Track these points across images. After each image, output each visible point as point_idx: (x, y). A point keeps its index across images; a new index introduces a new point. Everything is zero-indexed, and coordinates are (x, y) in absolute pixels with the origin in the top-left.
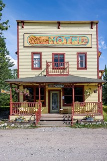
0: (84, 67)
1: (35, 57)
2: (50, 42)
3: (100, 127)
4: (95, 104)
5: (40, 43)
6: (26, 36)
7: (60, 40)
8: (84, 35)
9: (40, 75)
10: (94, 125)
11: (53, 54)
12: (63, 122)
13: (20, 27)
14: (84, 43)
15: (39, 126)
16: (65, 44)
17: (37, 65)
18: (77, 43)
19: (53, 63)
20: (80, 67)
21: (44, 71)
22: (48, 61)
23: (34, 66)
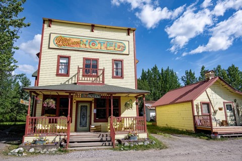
0: (119, 75)
1: (61, 61)
2: (81, 45)
3: (149, 147)
4: (132, 119)
5: (69, 45)
6: (53, 36)
7: (94, 44)
8: (121, 41)
9: (67, 83)
10: (141, 146)
11: (84, 58)
12: (102, 143)
13: (46, 26)
14: (120, 49)
15: (71, 150)
16: (99, 49)
17: (63, 70)
18: (112, 48)
19: (83, 69)
20: (115, 75)
21: (72, 78)
22: (80, 67)
23: (60, 72)
